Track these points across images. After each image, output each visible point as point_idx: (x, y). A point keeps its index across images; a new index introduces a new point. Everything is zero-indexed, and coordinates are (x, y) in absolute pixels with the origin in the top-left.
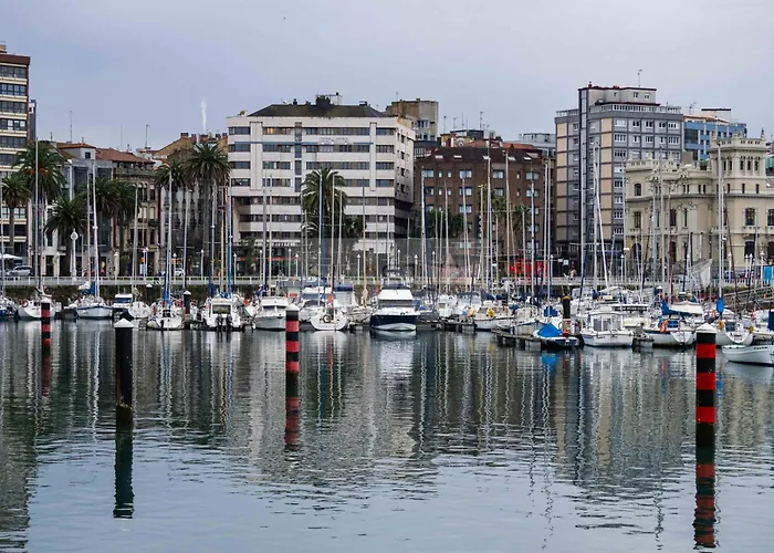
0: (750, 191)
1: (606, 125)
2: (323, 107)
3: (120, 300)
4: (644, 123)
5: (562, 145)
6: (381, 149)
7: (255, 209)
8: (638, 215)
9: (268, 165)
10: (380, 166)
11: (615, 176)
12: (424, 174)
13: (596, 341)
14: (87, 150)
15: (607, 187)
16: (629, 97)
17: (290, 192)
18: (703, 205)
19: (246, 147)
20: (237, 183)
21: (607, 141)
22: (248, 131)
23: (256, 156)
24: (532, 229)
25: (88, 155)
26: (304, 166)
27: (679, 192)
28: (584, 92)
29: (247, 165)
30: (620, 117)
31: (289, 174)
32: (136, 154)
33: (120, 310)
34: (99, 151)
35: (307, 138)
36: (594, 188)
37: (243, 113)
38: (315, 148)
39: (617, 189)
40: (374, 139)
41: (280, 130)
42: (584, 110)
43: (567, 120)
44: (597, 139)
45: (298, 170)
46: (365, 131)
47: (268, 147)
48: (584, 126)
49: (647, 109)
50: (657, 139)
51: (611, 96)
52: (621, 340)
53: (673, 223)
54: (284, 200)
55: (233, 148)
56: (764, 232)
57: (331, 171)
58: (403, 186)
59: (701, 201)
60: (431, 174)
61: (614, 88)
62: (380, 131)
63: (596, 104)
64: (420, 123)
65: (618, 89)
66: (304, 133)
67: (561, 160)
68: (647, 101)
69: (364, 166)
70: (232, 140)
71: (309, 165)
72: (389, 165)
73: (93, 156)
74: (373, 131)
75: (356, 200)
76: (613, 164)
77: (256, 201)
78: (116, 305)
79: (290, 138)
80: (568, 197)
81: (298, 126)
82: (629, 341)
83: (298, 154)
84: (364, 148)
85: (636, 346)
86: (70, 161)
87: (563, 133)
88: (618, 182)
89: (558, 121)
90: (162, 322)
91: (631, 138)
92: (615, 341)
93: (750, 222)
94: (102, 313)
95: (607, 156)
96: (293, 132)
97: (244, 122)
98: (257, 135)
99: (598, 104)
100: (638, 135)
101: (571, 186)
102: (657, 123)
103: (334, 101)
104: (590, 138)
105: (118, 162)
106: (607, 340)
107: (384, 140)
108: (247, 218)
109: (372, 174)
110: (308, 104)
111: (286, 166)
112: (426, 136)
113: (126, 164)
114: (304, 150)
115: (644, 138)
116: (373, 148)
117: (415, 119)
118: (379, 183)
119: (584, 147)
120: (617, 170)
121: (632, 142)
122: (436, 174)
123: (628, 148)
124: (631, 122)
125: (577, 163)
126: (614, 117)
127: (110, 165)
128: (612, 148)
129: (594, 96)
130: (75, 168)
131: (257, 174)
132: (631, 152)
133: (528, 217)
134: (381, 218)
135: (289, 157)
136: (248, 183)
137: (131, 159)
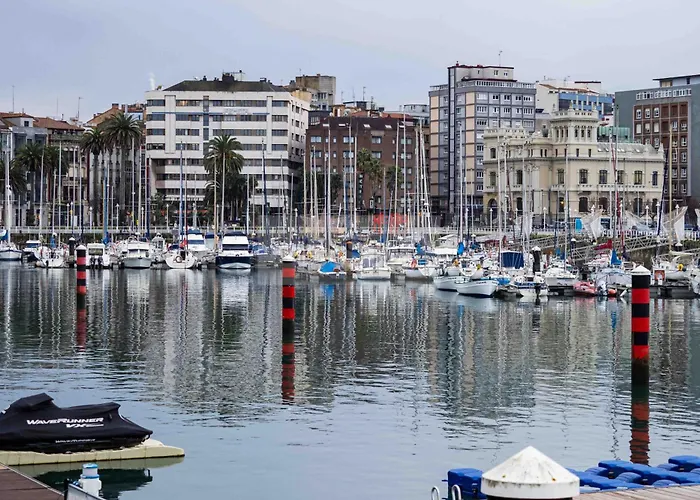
0: (584, 154)
1: (470, 98)
2: (227, 83)
3: (30, 245)
4: (502, 96)
5: (434, 115)
6: (276, 118)
7: (169, 169)
8: (493, 175)
9: (179, 132)
10: (275, 132)
11: (478, 141)
12: (313, 140)
13: (363, 275)
14: (27, 119)
15: (471, 150)
16: (490, 73)
17: (199, 155)
18: (544, 167)
19: (161, 117)
20: (154, 147)
21: (470, 111)
22: (163, 103)
23: (171, 124)
24: (404, 186)
25: (27, 123)
26: (211, 133)
27: (524, 155)
28: (452, 70)
29: (162, 132)
30: (483, 92)
31: (198, 140)
32: (70, 122)
33: (29, 253)
34: (37, 120)
35: (213, 110)
36: (461, 152)
37: (160, 87)
38: (220, 117)
39: (479, 153)
40: (270, 110)
41: (192, 103)
42: (452, 86)
43: (439, 94)
44: (462, 110)
45: (206, 137)
46: (263, 103)
47: (180, 117)
48: (452, 99)
49: (505, 85)
50: (514, 110)
51: (475, 74)
52: (381, 275)
53: (520, 181)
54: (193, 162)
55: (151, 117)
56: (596, 189)
57: (231, 137)
58: (297, 150)
59: (543, 163)
60: (319, 140)
61: (478, 67)
62: (276, 103)
63: (463, 80)
64: (320, 95)
65: (482, 67)
66: (211, 104)
67: (434, 127)
68: (506, 77)
69: (262, 133)
70: (150, 110)
71: (216, 132)
72: (283, 132)
73: (31, 125)
74: (269, 103)
75: (255, 162)
76: (476, 131)
77: (170, 162)
78: (27, 250)
79: (199, 109)
80: (439, 159)
81: (206, 99)
82: (388, 275)
83: (206, 123)
84: (262, 118)
85: (393, 279)
86: (11, 128)
87: (435, 104)
88: (480, 147)
89: (431, 94)
90: (47, 262)
91: (492, 110)
92: (376, 275)
93: (584, 181)
94: (12, 255)
95: (470, 124)
96: (201, 104)
97: (160, 96)
98: (170, 107)
99: (463, 81)
100: (498, 107)
101: (442, 150)
102: (514, 97)
103: (237, 77)
104: (457, 110)
105: (53, 129)
106: (371, 275)
107: (279, 111)
108: (163, 177)
109: (269, 140)
110: (216, 81)
111: (196, 132)
112: (324, 107)
113: (60, 131)
114: (211, 119)
115: (502, 109)
116: (269, 117)
117: (315, 92)
118: (275, 147)
119: (452, 116)
120: (479, 136)
121: (492, 112)
122: (324, 140)
123: (489, 118)
124: (491, 96)
125: (447, 130)
126: (476, 91)
127: (45, 132)
128: (475, 117)
129: (461, 73)
130: (15, 135)
131: (171, 140)
132: (491, 121)
133: (400, 176)
134: (276, 177)
135: (199, 125)
136: (162, 147)
137: (64, 126)
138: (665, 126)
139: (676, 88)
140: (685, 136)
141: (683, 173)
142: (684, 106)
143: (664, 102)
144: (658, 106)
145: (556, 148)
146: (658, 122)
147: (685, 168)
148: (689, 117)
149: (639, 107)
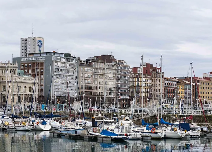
138: (34, 70)
139: (42, 56)
140: (42, 74)
141: (42, 88)
142: (42, 63)
143: (34, 62)
144: (31, 63)
145: (2, 77)
146: (31, 69)
147: (42, 86)
148: (44, 67)
149: (23, 63)
